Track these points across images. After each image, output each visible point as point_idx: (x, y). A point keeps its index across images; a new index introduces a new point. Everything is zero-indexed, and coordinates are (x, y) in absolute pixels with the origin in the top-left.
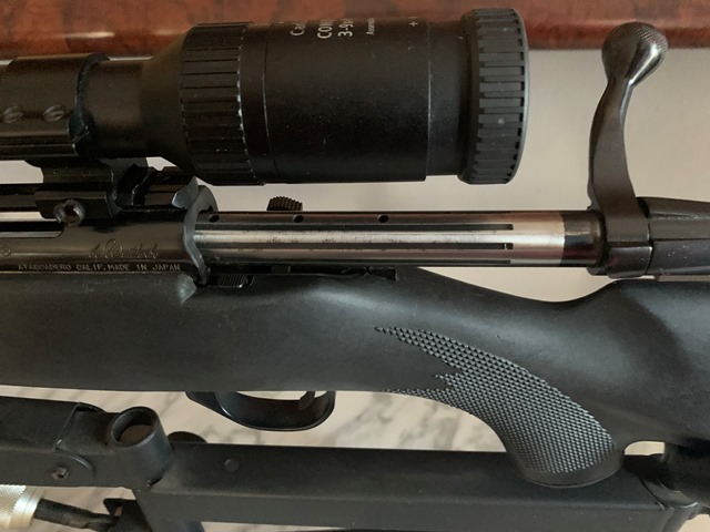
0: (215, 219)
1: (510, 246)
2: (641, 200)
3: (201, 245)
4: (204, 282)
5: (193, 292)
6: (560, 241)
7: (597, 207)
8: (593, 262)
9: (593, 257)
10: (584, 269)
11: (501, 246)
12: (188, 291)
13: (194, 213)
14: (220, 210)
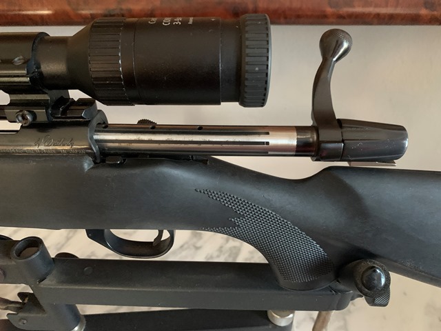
0: (106, 127)
1: (268, 143)
2: (339, 120)
3: (98, 141)
4: (98, 161)
5: (92, 166)
6: (294, 142)
7: (316, 124)
8: (313, 154)
9: (312, 151)
10: (309, 158)
11: (263, 143)
12: (89, 165)
13: (94, 123)
14: (109, 123)
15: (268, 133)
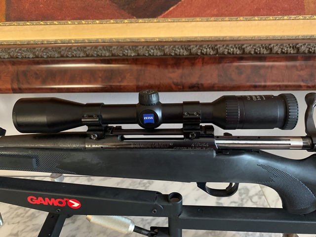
1: (290, 144)
5: (216, 154)
6: (302, 144)
15: (289, 140)
